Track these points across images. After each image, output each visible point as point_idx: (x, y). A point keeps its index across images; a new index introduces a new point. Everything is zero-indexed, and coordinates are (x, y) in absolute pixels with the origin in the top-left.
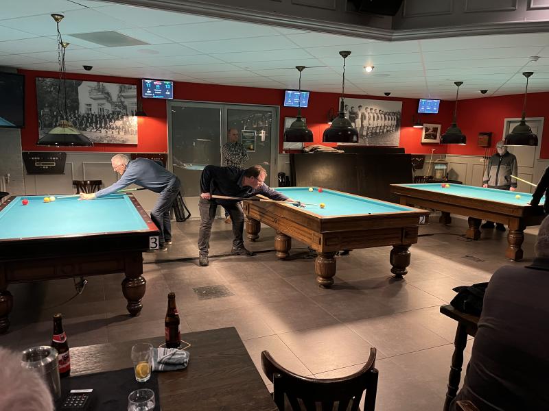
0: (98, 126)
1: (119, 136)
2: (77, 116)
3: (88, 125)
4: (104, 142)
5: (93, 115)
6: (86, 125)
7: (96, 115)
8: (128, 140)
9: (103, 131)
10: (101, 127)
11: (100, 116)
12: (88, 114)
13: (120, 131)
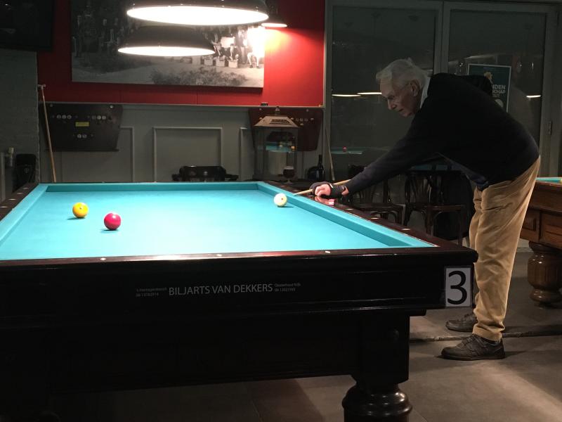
1: (227, 71)
4: (197, 84)
9: (196, 59)
13: (230, 59)
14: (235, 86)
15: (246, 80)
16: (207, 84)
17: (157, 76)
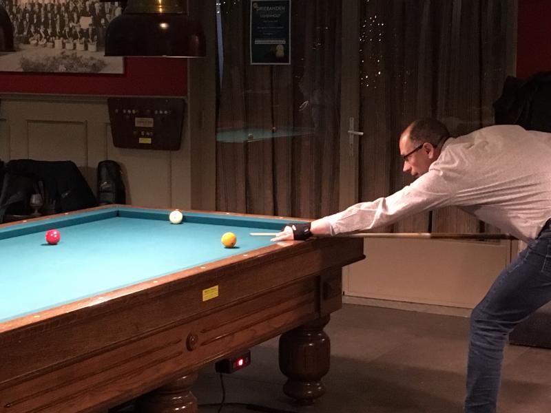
0: (49, 31)
1: (86, 56)
2: (14, 10)
3: (32, 30)
4: (60, 70)
5: (40, 5)
6: (29, 32)
7: (46, 5)
8: (103, 64)
9: (58, 42)
10: (54, 34)
11: (52, 5)
12: (33, 5)
13: (88, 41)
14: (95, 72)
15: (105, 65)
16: (69, 71)
17: (25, 63)
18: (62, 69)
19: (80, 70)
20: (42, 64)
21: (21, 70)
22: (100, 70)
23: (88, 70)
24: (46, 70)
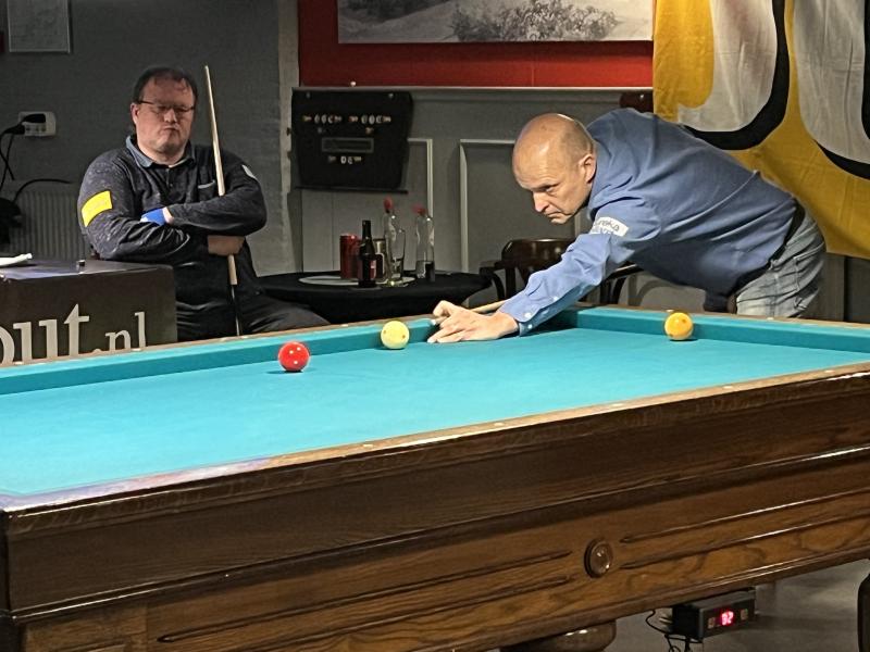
4: (528, 37)
14: (597, 39)
15: (616, 23)
16: (545, 39)
17: (462, 25)
18: (533, 34)
19: (568, 36)
20: (494, 26)
21: (456, 40)
22: (604, 35)
23: (583, 36)
24: (502, 37)
